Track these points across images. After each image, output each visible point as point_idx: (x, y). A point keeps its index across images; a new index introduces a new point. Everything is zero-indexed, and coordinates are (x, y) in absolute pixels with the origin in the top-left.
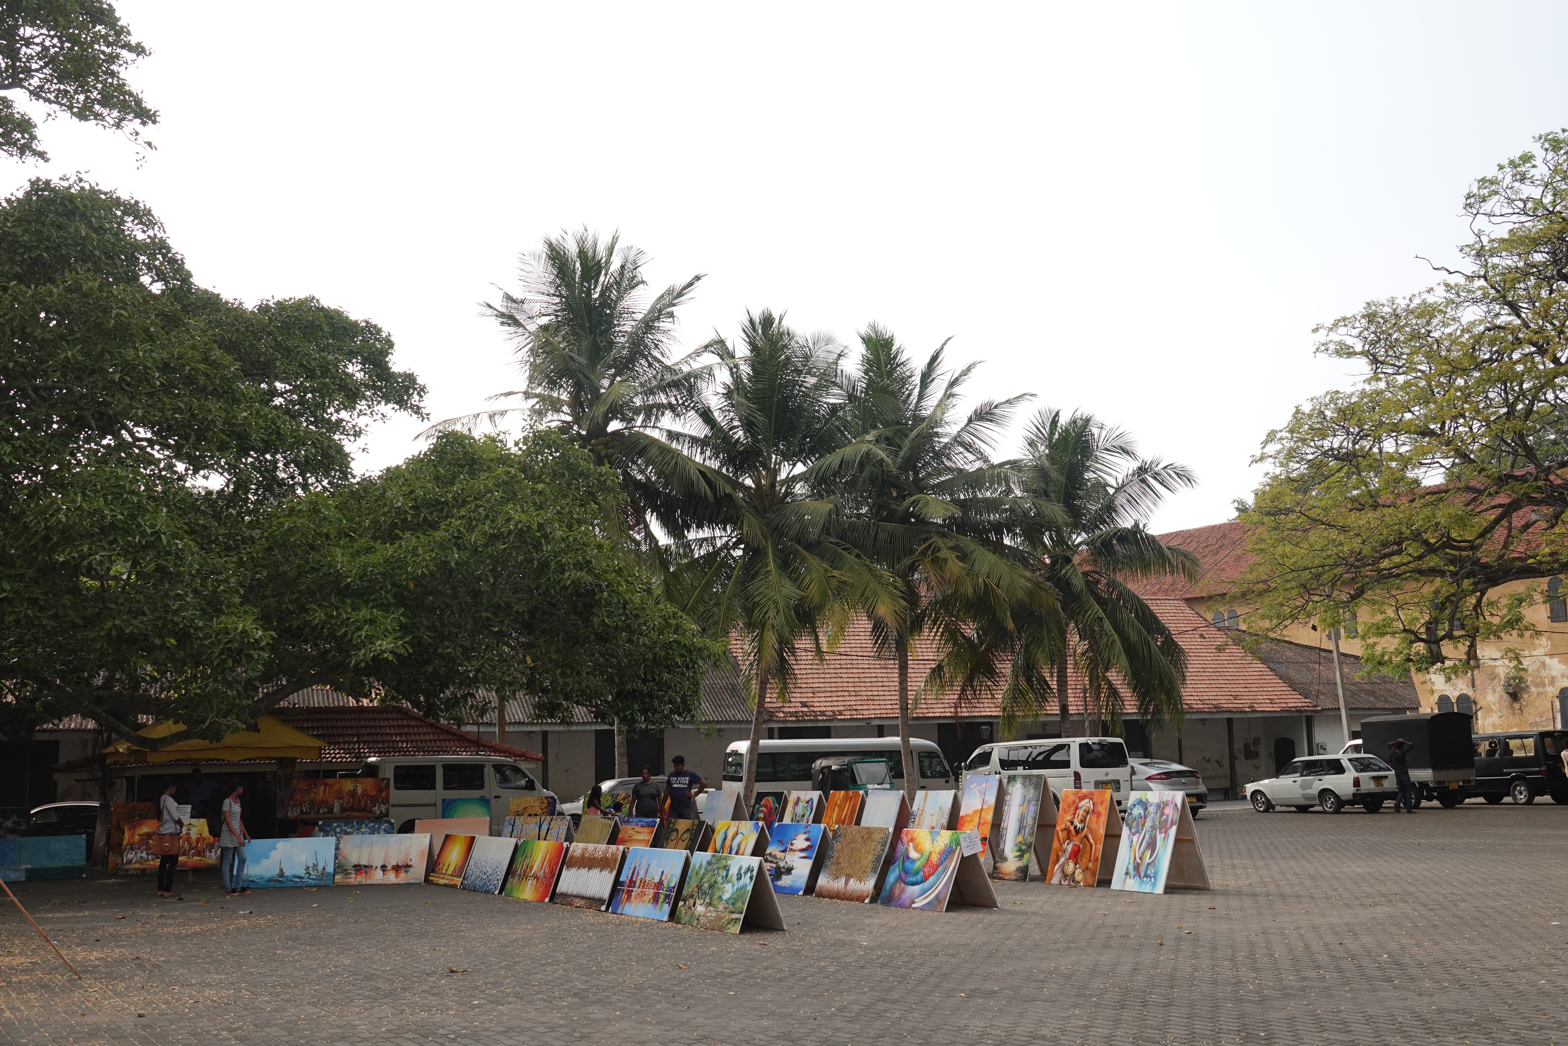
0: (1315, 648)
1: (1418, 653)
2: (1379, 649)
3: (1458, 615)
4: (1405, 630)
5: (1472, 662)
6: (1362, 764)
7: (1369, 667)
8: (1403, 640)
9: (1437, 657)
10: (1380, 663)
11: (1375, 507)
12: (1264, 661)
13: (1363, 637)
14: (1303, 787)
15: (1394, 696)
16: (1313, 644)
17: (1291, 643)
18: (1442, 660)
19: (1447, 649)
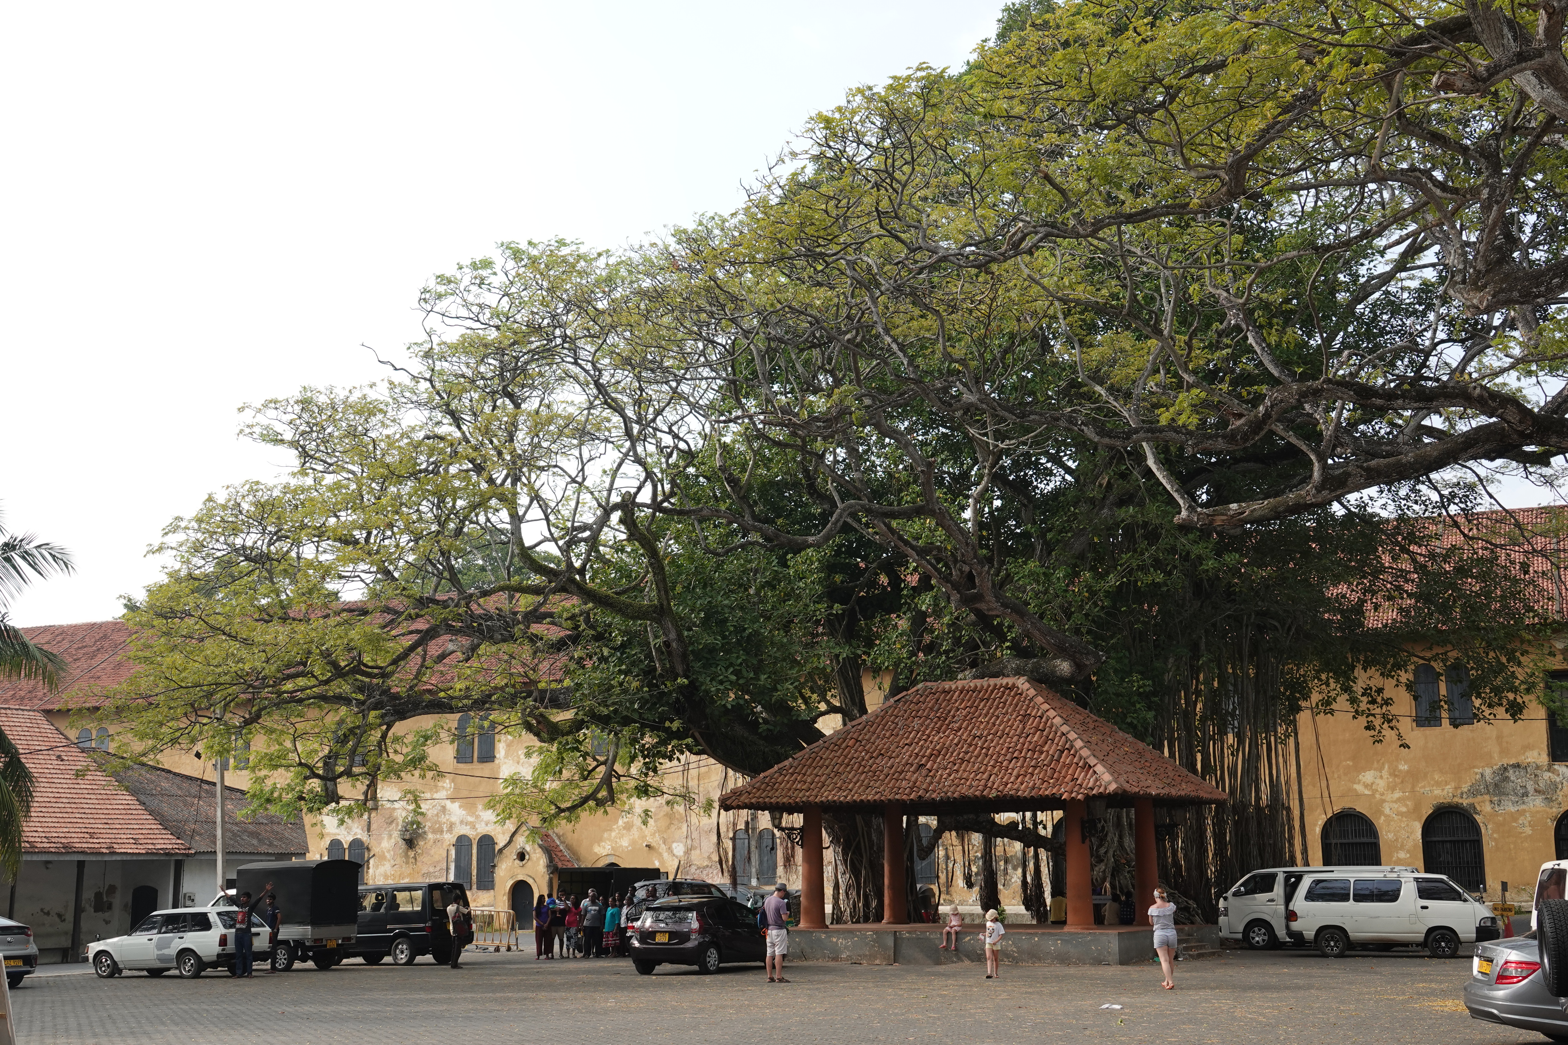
0: (197, 779)
1: (311, 791)
2: (269, 783)
3: (360, 750)
4: (301, 764)
5: (370, 804)
6: (233, 919)
7: (256, 803)
8: (298, 774)
9: (333, 797)
10: (268, 801)
11: (284, 619)
12: (133, 791)
13: (253, 769)
14: (159, 946)
15: (280, 840)
16: (195, 774)
17: (169, 772)
18: (337, 799)
19: (344, 787)
